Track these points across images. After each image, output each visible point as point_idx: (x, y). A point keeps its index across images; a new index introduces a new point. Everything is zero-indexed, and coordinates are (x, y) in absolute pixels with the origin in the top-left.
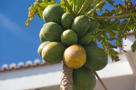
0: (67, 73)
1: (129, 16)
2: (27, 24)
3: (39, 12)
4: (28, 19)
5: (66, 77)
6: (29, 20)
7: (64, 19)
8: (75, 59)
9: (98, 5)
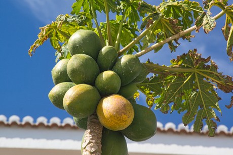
0: (95, 134)
1: (191, 73)
2: (31, 51)
3: (52, 38)
4: (34, 44)
5: (94, 141)
6: (35, 46)
7: (105, 54)
8: (121, 115)
9: (157, 46)
